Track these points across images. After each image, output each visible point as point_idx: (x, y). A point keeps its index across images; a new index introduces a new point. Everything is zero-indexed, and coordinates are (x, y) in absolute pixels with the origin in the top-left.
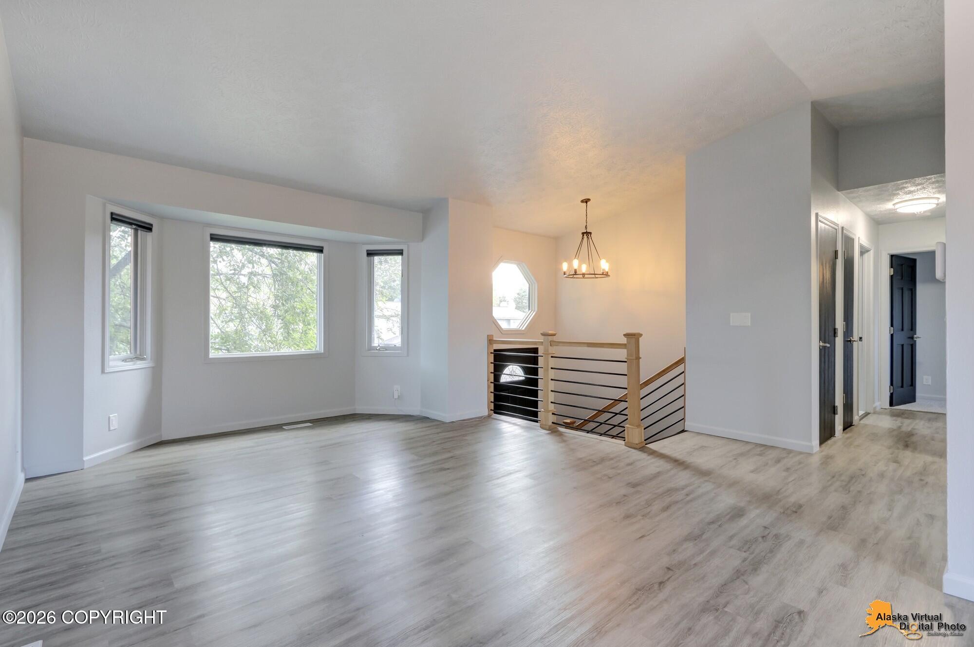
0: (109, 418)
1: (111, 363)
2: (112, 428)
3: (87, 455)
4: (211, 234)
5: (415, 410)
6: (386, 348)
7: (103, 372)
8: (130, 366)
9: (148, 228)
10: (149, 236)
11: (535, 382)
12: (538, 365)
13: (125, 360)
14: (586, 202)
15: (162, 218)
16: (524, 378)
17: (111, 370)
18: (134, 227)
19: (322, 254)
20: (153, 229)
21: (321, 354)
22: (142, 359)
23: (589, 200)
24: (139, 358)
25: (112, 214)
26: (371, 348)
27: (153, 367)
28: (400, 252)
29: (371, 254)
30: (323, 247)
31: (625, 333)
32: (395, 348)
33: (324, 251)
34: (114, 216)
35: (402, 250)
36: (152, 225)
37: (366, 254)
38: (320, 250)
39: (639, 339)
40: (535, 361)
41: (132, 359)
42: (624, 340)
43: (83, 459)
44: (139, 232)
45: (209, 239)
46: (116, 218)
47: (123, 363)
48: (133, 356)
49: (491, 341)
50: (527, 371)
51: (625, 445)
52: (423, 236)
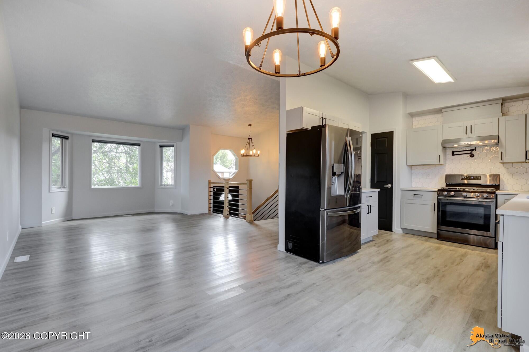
0: (52, 209)
1: (52, 189)
2: (53, 213)
3: (43, 222)
4: (92, 140)
5: (179, 211)
6: (167, 185)
7: (49, 192)
8: (59, 190)
9: (67, 138)
10: (67, 141)
11: (237, 201)
12: (238, 193)
13: (58, 188)
14: (250, 126)
15: (72, 134)
16: (232, 199)
17: (52, 191)
18: (61, 138)
19: (140, 147)
20: (69, 138)
21: (140, 187)
22: (64, 188)
23: (251, 125)
24: (63, 187)
25: (53, 134)
26: (161, 185)
27: (69, 191)
28: (173, 146)
29: (161, 146)
30: (140, 144)
31: (246, 179)
32: (171, 185)
33: (141, 145)
34: (53, 135)
35: (174, 145)
36: (68, 137)
37: (159, 146)
38: (139, 145)
39: (251, 182)
40: (237, 191)
41: (60, 188)
42: (246, 182)
43: (42, 223)
44: (64, 140)
45: (92, 142)
46: (54, 135)
47: (57, 189)
48: (61, 186)
49: (210, 183)
50: (233, 196)
51: (246, 221)
52: (182, 140)
